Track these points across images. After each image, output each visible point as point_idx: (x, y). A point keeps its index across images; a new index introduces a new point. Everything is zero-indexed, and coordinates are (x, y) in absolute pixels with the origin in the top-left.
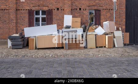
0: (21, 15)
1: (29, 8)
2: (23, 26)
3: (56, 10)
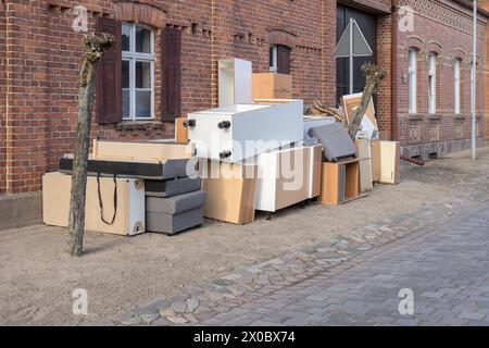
0: (66, 42)
1: (99, 9)
2: (74, 104)
3: (189, 30)
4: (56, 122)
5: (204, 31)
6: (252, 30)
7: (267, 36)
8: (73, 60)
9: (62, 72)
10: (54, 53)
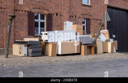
0: (20, 17)
1: (29, 10)
2: (22, 30)
3: (55, 15)
4: (17, 34)
5: (60, 15)
6: (76, 15)
7: (81, 16)
8: (21, 21)
9: (19, 24)
10: (17, 20)
